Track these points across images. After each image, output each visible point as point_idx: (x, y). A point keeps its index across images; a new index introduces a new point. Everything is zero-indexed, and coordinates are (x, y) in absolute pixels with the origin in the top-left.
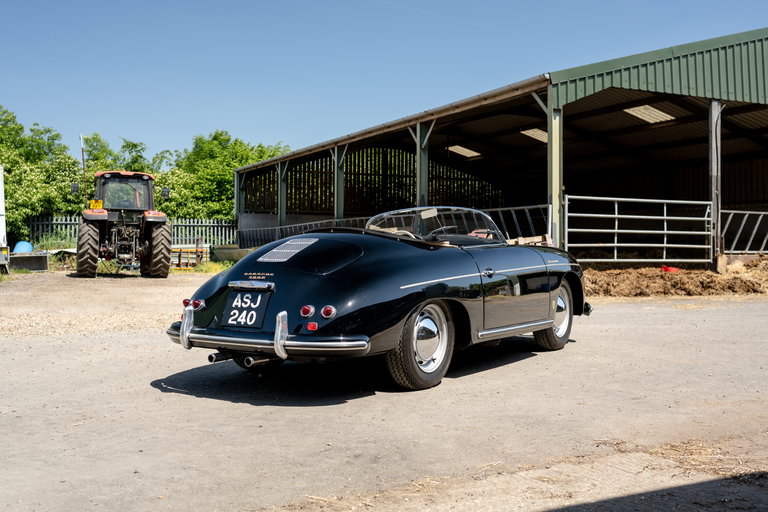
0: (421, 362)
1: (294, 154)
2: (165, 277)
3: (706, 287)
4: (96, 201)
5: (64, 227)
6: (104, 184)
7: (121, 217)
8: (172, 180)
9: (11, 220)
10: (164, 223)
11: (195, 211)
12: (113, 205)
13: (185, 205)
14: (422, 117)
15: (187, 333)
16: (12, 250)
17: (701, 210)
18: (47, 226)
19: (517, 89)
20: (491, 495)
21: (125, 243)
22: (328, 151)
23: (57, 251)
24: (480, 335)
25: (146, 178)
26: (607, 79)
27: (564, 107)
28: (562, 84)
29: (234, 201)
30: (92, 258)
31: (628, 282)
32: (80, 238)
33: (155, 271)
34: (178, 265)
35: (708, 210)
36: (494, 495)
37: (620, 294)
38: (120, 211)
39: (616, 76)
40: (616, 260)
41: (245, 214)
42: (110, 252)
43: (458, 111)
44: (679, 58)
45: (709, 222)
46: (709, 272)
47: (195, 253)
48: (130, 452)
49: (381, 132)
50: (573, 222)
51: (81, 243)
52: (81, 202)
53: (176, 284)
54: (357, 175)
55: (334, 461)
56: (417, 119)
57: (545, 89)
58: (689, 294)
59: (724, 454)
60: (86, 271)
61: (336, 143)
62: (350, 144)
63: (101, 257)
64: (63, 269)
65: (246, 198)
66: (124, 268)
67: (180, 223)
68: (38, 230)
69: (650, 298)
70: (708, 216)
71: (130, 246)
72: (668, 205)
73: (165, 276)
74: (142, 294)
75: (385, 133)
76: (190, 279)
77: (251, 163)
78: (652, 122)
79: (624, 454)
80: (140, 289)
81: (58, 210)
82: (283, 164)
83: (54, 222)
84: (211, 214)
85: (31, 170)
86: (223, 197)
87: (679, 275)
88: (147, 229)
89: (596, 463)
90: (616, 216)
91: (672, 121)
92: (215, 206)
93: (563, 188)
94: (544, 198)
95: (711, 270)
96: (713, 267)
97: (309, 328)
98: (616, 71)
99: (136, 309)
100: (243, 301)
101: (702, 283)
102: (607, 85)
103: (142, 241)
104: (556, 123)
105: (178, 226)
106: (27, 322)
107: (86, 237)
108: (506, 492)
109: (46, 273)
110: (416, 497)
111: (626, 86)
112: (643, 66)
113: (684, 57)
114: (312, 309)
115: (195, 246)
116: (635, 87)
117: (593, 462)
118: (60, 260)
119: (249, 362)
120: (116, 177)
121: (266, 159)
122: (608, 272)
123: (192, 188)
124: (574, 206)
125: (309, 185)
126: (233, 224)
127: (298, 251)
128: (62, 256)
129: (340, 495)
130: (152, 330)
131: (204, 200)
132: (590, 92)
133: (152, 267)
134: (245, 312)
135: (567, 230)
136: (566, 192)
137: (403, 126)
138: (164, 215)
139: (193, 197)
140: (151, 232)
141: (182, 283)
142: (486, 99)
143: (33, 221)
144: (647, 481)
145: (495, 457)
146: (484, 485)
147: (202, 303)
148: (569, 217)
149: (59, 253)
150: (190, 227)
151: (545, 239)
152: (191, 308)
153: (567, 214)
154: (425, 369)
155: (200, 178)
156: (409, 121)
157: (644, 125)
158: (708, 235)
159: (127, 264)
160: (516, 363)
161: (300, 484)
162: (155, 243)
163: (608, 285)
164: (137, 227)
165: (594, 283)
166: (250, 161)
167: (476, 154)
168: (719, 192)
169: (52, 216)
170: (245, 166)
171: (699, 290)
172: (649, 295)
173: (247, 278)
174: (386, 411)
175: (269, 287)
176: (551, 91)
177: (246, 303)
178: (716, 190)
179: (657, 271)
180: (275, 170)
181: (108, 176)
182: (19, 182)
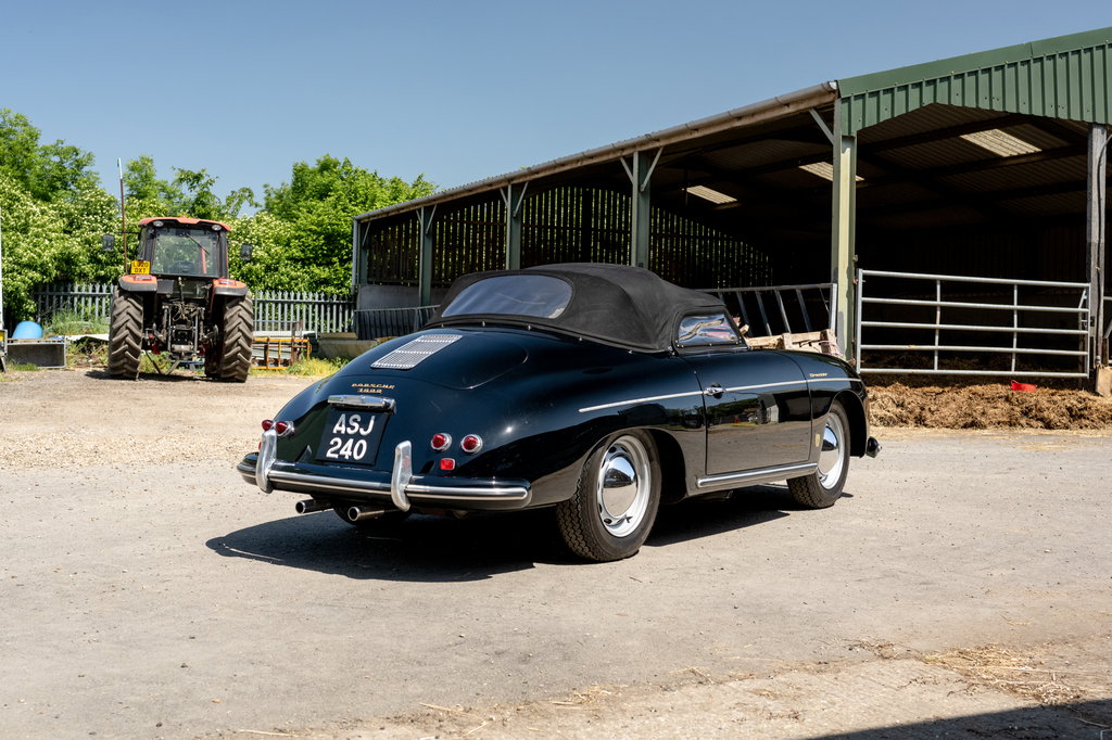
0: (609, 521)
1: (445, 196)
2: (243, 382)
3: (1076, 416)
4: (140, 262)
5: (90, 300)
6: (153, 236)
7: (177, 287)
8: (257, 230)
9: (10, 289)
10: (242, 298)
11: (292, 279)
12: (165, 268)
13: (276, 269)
14: (642, 143)
15: (266, 469)
16: (10, 335)
17: (1073, 297)
18: (65, 298)
19: (787, 105)
20: (682, 711)
21: (183, 327)
22: (498, 191)
23: (79, 337)
24: (701, 483)
25: (216, 228)
26: (928, 91)
27: (859, 133)
28: (857, 97)
29: (352, 265)
30: (131, 349)
31: (953, 406)
32: (114, 320)
33: (227, 371)
34: (263, 363)
35: (1084, 297)
36: (687, 712)
37: (941, 424)
38: (176, 278)
39: (942, 87)
40: (936, 371)
41: (368, 287)
42: (159, 341)
43: (696, 135)
44: (1041, 59)
45: (1085, 315)
46: (1083, 394)
47: (290, 345)
48: (178, 639)
49: (579, 164)
50: (870, 311)
51: (115, 326)
52: (119, 262)
53: (258, 392)
54: (543, 228)
55: (465, 659)
56: (634, 146)
57: (831, 105)
58: (1048, 425)
59: (1034, 665)
60: (121, 369)
61: (510, 180)
62: (532, 183)
63: (145, 347)
64: (88, 365)
65: (370, 259)
66: (180, 365)
67: (267, 298)
68: (51, 304)
69: (986, 432)
70: (1084, 306)
71: (190, 332)
72: (1020, 286)
73: (242, 379)
74: (206, 406)
75: (586, 166)
76: (281, 385)
77: (380, 207)
78: (1005, 155)
79: (887, 661)
80: (204, 400)
81: (83, 276)
82: (428, 209)
83: (76, 292)
84: (317, 284)
85: (43, 212)
86: (335, 259)
87: (1035, 396)
88: (218, 306)
89: (843, 673)
90: (938, 302)
91: (1036, 154)
92: (322, 272)
93: (855, 258)
94: (826, 273)
95: (1087, 389)
96: (1090, 385)
97: (443, 467)
98: (942, 80)
99: (196, 430)
100: (348, 425)
101: (1069, 409)
102: (928, 100)
103: (208, 324)
104: (846, 157)
105: (264, 303)
106: (33, 447)
107: (124, 318)
108: (704, 708)
109: (59, 372)
110: (575, 711)
111: (956, 102)
112: (984, 71)
113: (1049, 58)
114: (448, 440)
115: (290, 333)
116: (971, 103)
117: (839, 671)
118: (83, 351)
119: (354, 514)
120: (172, 226)
121: (402, 201)
122: (926, 389)
123: (288, 245)
124: (872, 286)
125: (468, 243)
126: (350, 302)
127: (430, 353)
128: (87, 345)
129: (468, 707)
130: (218, 463)
131: (305, 262)
132: (900, 110)
133: (223, 366)
134: (351, 441)
135: (860, 323)
136: (859, 265)
137: (611, 156)
138: (244, 285)
139: (288, 258)
140: (223, 312)
141: (268, 391)
142: (739, 118)
143: (44, 290)
144: (911, 699)
145: (699, 660)
146: (676, 697)
147: (290, 427)
148: (864, 303)
149: (82, 340)
150: (283, 303)
151: (824, 336)
152: (273, 433)
153: (861, 299)
154: (616, 531)
155: (299, 229)
156: (623, 149)
157: (993, 159)
158: (1084, 335)
159: (185, 360)
160: (757, 526)
161: (414, 688)
162: (228, 329)
163: (923, 409)
164: (201, 303)
165: (901, 405)
166: (378, 205)
167: (730, 199)
168: (1102, 269)
169: (72, 282)
170: (371, 212)
171: (1065, 420)
172: (984, 427)
173: (355, 392)
174: (551, 591)
175: (387, 405)
176: (840, 109)
177: (353, 428)
178: (1096, 265)
179: (1001, 389)
180: (415, 219)
181: (158, 224)
182: (25, 230)
